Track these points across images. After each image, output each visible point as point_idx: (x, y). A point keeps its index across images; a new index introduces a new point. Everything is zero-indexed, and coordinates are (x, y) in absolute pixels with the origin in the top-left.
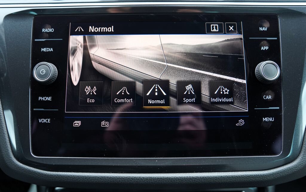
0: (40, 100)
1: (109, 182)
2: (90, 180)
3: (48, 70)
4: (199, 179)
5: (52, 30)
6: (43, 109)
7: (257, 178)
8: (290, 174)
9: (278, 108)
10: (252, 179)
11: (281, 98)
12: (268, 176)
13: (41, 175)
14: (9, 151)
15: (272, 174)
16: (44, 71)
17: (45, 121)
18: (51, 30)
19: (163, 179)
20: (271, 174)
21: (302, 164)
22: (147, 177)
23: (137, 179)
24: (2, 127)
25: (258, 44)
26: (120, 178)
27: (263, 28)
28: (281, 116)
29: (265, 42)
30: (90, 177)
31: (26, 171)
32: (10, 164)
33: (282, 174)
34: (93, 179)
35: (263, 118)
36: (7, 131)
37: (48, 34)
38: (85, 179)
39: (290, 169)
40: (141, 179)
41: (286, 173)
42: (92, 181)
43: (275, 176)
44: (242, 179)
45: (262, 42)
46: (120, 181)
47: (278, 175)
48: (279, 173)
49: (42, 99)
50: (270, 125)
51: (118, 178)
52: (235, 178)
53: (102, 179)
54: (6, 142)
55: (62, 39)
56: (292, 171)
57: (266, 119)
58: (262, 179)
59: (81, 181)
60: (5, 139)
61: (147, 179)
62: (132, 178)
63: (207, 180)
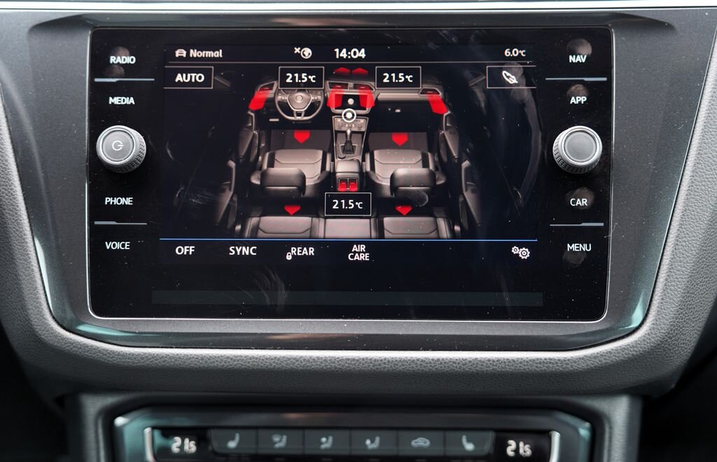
0: (109, 203)
1: (249, 367)
2: (211, 363)
3: (129, 143)
4: (430, 363)
5: (132, 60)
6: (114, 223)
7: (551, 365)
8: (622, 360)
9: (602, 224)
10: (541, 366)
11: (608, 203)
12: (575, 362)
13: (109, 353)
14: (43, 307)
15: (583, 358)
16: (120, 144)
17: (118, 245)
18: (129, 60)
19: (358, 360)
20: (580, 358)
21: (648, 341)
22: (326, 357)
23: (304, 360)
24: (30, 258)
25: (563, 91)
26: (272, 359)
27: (578, 56)
28: (607, 240)
29: (580, 87)
30: (211, 357)
31: (79, 346)
32: (44, 332)
33: (605, 359)
34: (217, 361)
35: (568, 245)
36: (37, 266)
37: (124, 68)
38: (201, 361)
39: (623, 349)
40: (314, 360)
41: (614, 357)
42: (215, 364)
43: (589, 363)
44: (520, 367)
45: (573, 88)
46: (271, 365)
47: (597, 360)
48: (598, 356)
49: (113, 202)
50: (583, 259)
51: (267, 359)
52: (505, 362)
53: (234, 361)
54: (36, 288)
55: (153, 80)
56: (626, 354)
57: (574, 247)
58: (561, 369)
59: (192, 365)
60: (35, 281)
61: (325, 360)
62: (295, 359)
63: (446, 365)
